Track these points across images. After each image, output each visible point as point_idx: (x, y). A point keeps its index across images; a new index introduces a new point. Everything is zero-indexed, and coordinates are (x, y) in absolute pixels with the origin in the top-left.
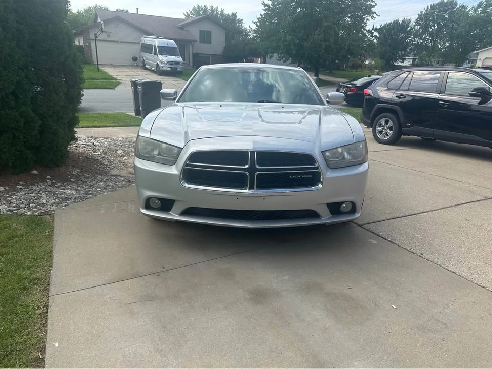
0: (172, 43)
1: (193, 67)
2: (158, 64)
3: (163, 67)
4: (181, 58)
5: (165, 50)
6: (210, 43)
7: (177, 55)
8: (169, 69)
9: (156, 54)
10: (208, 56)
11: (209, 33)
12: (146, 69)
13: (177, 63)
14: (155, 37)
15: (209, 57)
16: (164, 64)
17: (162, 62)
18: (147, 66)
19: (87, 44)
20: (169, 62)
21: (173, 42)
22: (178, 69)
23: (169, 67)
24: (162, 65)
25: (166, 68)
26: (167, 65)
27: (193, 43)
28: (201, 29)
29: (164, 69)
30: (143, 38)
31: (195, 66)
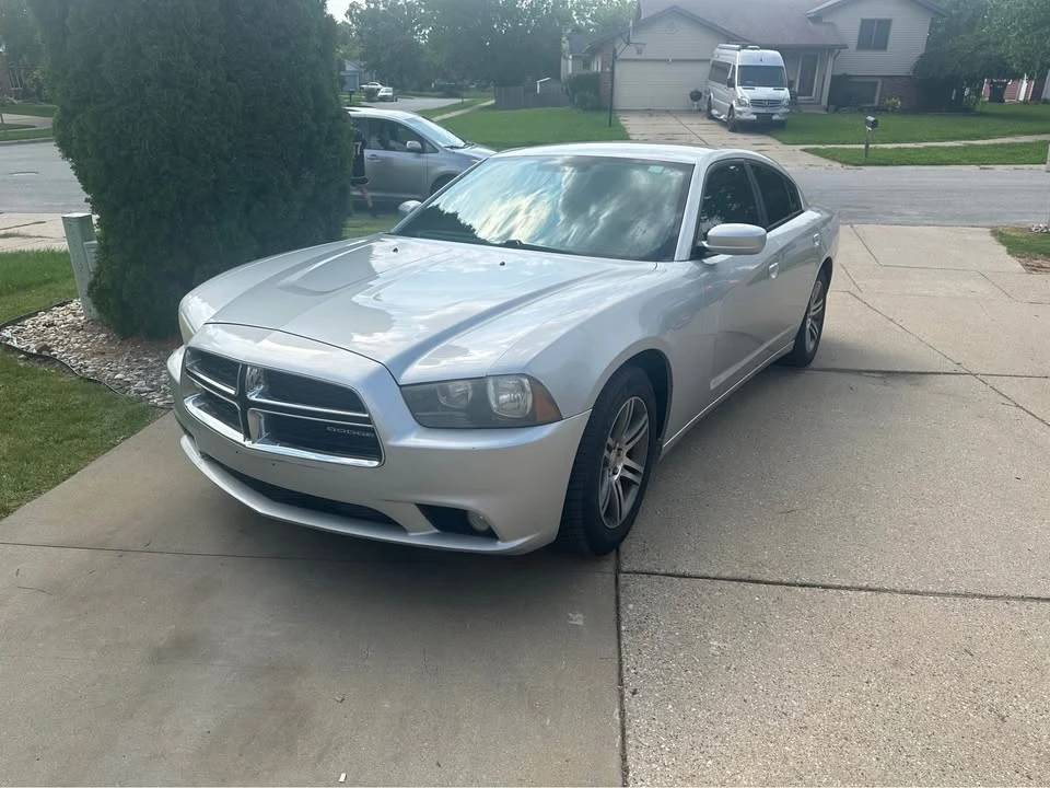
0: (772, 57)
1: (827, 110)
2: (732, 106)
3: (740, 113)
4: (786, 89)
5: (752, 76)
6: (884, 48)
7: (778, 85)
8: (755, 117)
9: (731, 84)
10: (875, 80)
11: (885, 24)
12: (712, 117)
13: (774, 103)
14: (737, 46)
15: (876, 84)
16: (746, 105)
17: (740, 103)
18: (714, 112)
19: (608, 70)
20: (756, 103)
21: (777, 53)
22: (774, 117)
23: (755, 114)
24: (739, 109)
25: (748, 114)
26: (751, 109)
27: (837, 51)
28: (864, 17)
29: (744, 117)
30: (717, 50)
31: (832, 107)
